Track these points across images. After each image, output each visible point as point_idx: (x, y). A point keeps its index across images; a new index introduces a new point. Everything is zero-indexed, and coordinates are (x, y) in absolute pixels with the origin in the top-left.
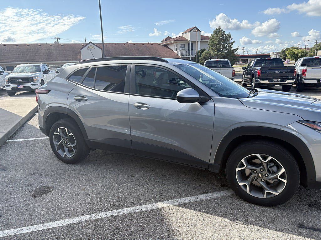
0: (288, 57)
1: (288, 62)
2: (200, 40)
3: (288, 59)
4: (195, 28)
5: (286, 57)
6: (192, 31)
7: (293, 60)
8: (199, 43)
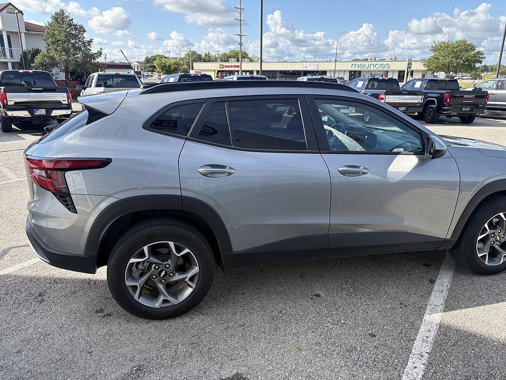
0: (158, 69)
1: (159, 78)
2: (25, 31)
3: (158, 72)
4: (10, 6)
5: (155, 70)
6: (5, 10)
7: (165, 74)
8: (23, 35)
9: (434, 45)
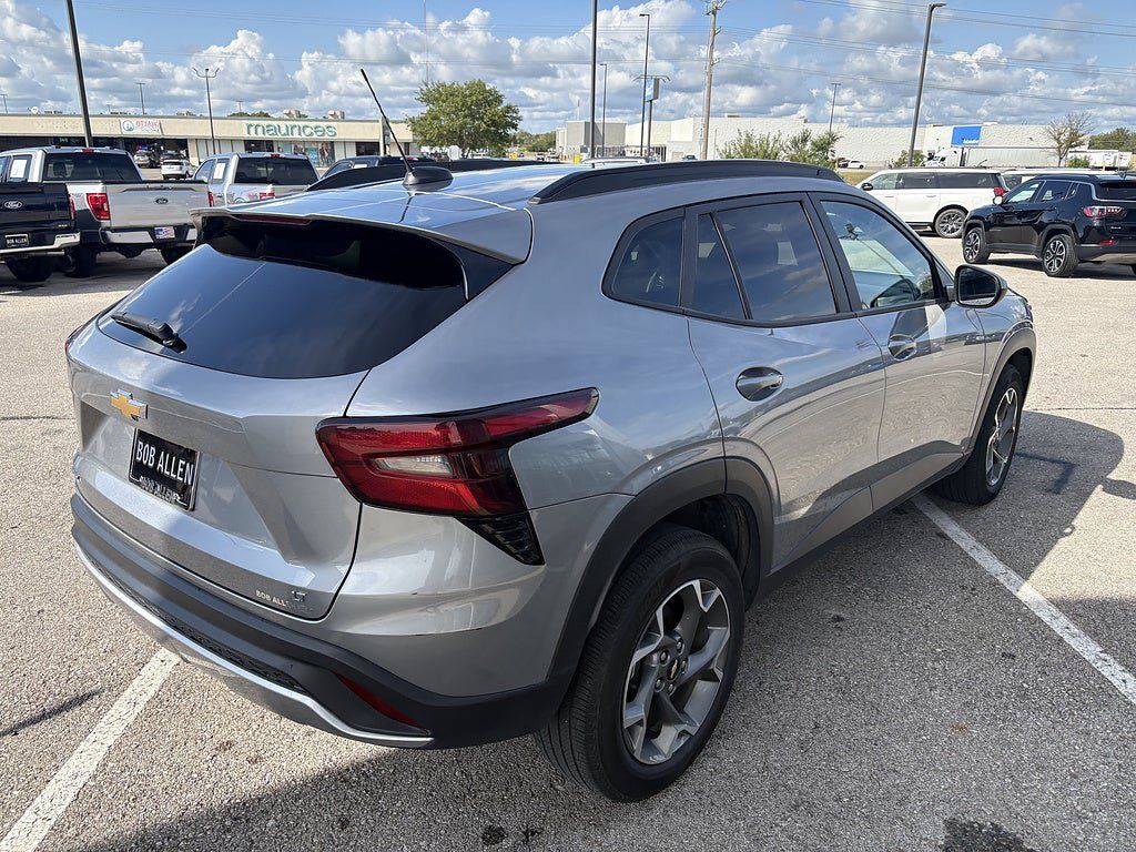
9: (425, 88)
